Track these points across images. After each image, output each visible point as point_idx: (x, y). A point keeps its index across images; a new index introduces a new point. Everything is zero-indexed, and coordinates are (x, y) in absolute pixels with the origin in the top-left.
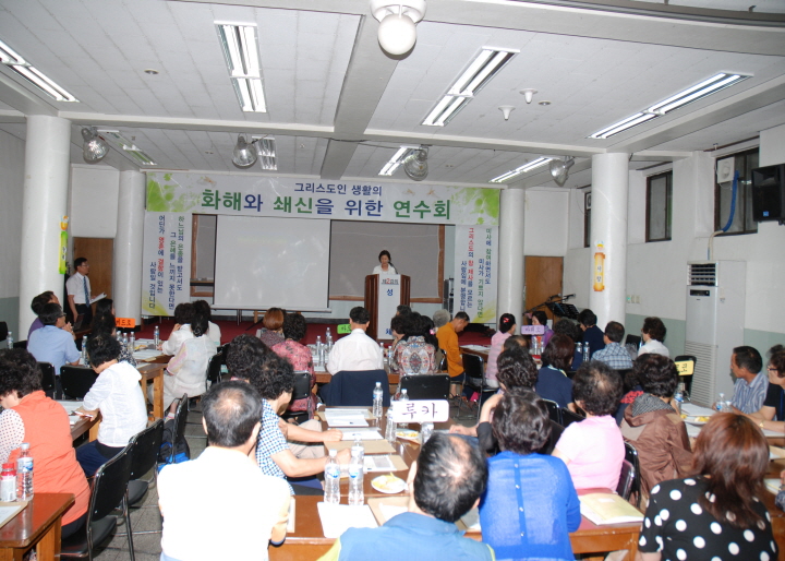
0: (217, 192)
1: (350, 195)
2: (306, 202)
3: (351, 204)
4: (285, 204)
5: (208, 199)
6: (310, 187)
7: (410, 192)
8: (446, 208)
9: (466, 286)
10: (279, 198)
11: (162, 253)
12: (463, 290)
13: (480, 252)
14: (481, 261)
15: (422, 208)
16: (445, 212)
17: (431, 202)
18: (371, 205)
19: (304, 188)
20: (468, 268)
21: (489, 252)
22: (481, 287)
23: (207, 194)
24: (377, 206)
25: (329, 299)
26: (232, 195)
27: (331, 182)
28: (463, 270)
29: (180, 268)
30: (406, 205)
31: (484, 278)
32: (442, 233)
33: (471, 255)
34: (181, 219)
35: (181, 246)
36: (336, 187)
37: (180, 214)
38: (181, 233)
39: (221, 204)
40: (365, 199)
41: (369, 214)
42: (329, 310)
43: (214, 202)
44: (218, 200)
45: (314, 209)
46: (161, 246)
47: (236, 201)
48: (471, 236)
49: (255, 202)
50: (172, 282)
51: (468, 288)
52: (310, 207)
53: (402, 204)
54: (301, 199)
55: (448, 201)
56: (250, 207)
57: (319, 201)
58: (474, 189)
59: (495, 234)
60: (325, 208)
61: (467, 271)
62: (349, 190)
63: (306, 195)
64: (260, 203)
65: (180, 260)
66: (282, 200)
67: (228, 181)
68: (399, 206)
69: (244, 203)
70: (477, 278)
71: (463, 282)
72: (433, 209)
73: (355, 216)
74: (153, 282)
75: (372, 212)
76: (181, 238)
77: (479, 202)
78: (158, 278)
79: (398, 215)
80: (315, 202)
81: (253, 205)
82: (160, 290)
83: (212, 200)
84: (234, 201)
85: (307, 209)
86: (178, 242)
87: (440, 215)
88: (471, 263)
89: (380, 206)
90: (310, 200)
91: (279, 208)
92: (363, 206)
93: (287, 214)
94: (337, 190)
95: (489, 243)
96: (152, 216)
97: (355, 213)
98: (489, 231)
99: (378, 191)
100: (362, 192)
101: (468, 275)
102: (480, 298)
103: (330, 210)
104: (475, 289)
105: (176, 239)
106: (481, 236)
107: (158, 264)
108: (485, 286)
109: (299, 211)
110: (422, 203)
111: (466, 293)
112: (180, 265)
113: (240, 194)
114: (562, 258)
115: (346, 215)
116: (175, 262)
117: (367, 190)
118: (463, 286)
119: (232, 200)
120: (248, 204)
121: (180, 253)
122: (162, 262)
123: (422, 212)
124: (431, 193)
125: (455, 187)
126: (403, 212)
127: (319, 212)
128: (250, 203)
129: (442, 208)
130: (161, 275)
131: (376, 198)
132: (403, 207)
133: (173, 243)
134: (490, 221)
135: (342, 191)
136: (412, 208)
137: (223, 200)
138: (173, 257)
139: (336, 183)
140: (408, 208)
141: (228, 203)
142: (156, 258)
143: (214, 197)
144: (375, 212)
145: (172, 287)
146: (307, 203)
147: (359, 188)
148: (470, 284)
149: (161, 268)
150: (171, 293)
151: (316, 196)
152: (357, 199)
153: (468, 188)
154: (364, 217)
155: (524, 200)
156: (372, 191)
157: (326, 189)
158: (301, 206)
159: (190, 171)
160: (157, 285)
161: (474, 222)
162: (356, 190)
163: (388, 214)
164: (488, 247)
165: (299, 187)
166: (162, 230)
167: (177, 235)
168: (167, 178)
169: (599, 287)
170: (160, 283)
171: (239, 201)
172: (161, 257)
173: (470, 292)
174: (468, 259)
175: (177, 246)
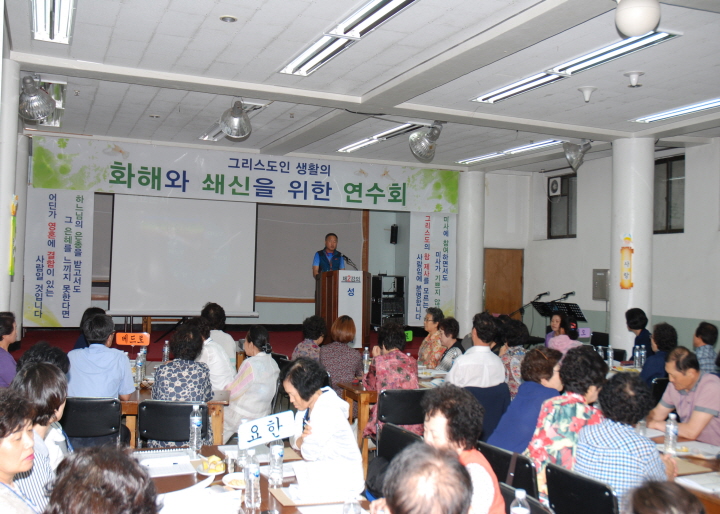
0: (130, 165)
1: (294, 175)
2: (242, 181)
3: (296, 185)
4: (215, 184)
5: (118, 174)
6: (247, 163)
7: (362, 172)
8: (401, 191)
9: (422, 284)
10: (209, 176)
11: (52, 243)
12: (419, 287)
13: (437, 244)
14: (438, 254)
15: (375, 192)
16: (400, 197)
17: (385, 185)
18: (318, 186)
19: (240, 164)
20: (424, 262)
21: (446, 243)
22: (438, 284)
23: (117, 168)
24: (325, 188)
25: (255, 301)
26: (150, 170)
27: (271, 158)
28: (419, 264)
29: (77, 264)
30: (358, 188)
31: (441, 274)
32: (366, 220)
33: (427, 247)
34: (80, 199)
35: (79, 235)
36: (277, 164)
37: (77, 193)
38: (80, 217)
39: (135, 181)
40: (310, 179)
41: (316, 198)
42: (255, 314)
43: (125, 178)
44: (131, 175)
45: (253, 191)
46: (52, 234)
47: (154, 177)
48: (428, 225)
49: (179, 180)
50: (67, 282)
51: (424, 286)
52: (247, 189)
53: (354, 186)
54: (236, 178)
55: (404, 184)
56: (173, 186)
57: (258, 181)
58: (432, 170)
59: (452, 222)
60: (265, 188)
61: (423, 266)
62: (293, 169)
63: (242, 173)
64: (185, 181)
65: (78, 253)
66: (213, 179)
67: (144, 152)
68: (350, 188)
69: (165, 181)
70: (433, 273)
71: (419, 278)
72: (387, 193)
73: (300, 200)
74: (40, 283)
75: (319, 196)
76: (79, 224)
77: (437, 186)
78: (47, 277)
79: (348, 200)
80: (253, 182)
81: (176, 183)
82: (49, 293)
83: (123, 175)
84: (151, 177)
85: (242, 190)
86: (75, 229)
87: (395, 200)
88: (427, 257)
89: (328, 189)
90: (247, 179)
91: (208, 188)
92: (310, 188)
93: (219, 196)
94: (279, 168)
95: (446, 233)
96: (39, 195)
97: (300, 196)
98: (446, 219)
99: (326, 170)
100: (308, 172)
101: (424, 270)
102: (437, 297)
103: (271, 192)
104: (431, 286)
105: (73, 226)
106: (437, 225)
107: (46, 259)
108: (443, 283)
109: (234, 192)
110: (376, 186)
111: (422, 291)
112: (78, 259)
113: (159, 169)
114: (522, 251)
115: (288, 199)
116: (71, 256)
117: (313, 169)
118: (419, 283)
119: (150, 177)
120: (170, 183)
121: (78, 244)
122: (52, 256)
123: (375, 196)
124: (386, 174)
125: (412, 168)
126: (355, 196)
127: (257, 194)
128: (173, 181)
129: (398, 193)
130: (51, 272)
131: (323, 179)
132: (354, 191)
133: (68, 230)
134: (447, 207)
135: (285, 169)
136: (364, 191)
137: (138, 176)
138: (68, 249)
139: (278, 159)
140: (360, 191)
141: (144, 181)
142: (45, 250)
143: (126, 172)
144: (323, 195)
145: (67, 288)
146: (243, 183)
147: (305, 166)
148: (427, 281)
149: (51, 264)
150: (65, 296)
151: (254, 175)
152: (302, 179)
153: (426, 170)
154: (311, 201)
155: (484, 185)
156: (319, 170)
157: (266, 167)
158: (236, 186)
159: (95, 137)
160: (45, 286)
161: (431, 209)
162: (302, 168)
163: (338, 199)
164: (446, 238)
165: (234, 163)
166: (53, 213)
167: (74, 220)
168: (63, 143)
169: (626, 284)
170: (50, 284)
171: (159, 178)
172: (51, 249)
173: (426, 290)
174: (424, 252)
175: (73, 235)
